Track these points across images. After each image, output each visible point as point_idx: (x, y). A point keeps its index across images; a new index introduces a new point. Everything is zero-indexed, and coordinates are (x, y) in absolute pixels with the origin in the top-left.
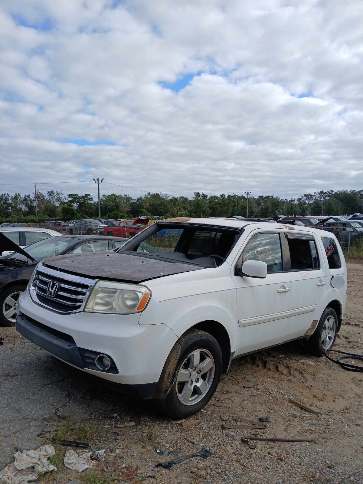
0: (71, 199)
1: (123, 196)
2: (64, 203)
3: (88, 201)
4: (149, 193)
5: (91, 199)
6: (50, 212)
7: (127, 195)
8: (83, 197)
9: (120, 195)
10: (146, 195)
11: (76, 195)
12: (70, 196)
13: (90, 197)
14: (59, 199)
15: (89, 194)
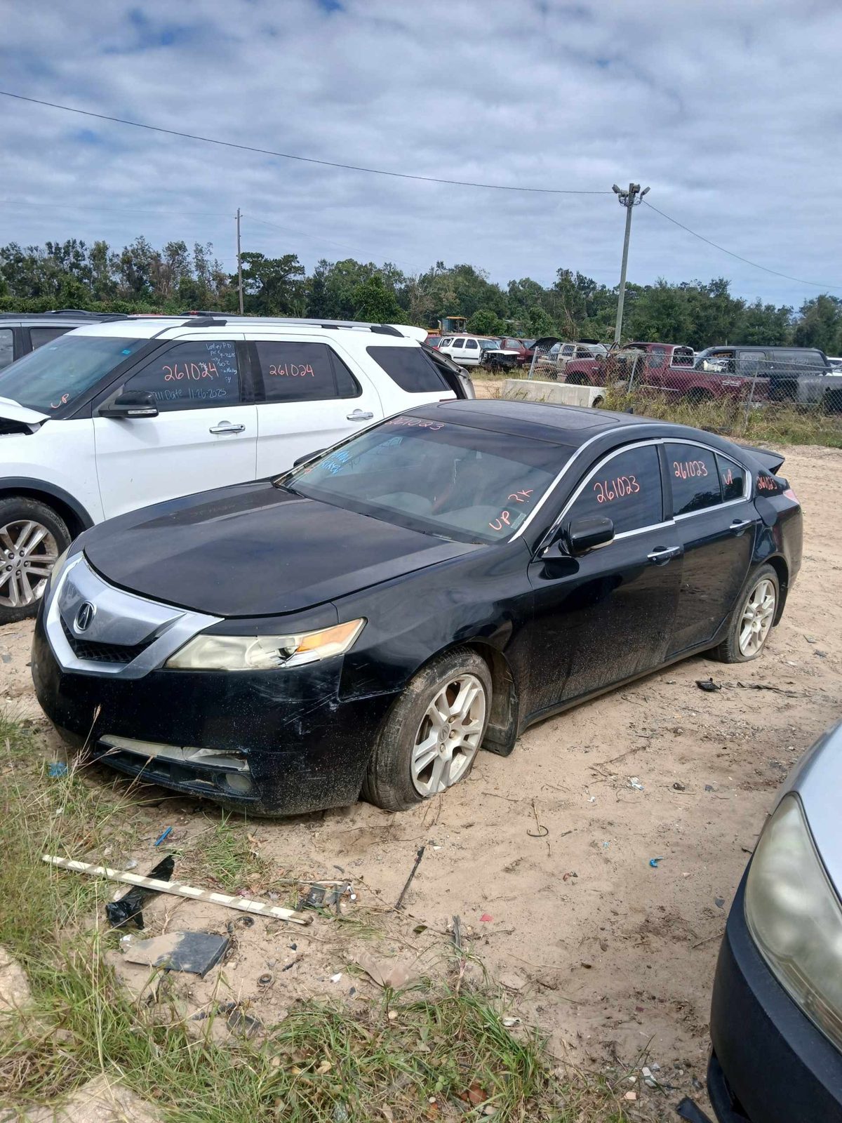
0: (246, 266)
1: (380, 265)
2: (219, 278)
3: (292, 277)
4: (442, 263)
5: (301, 270)
6: (191, 300)
7: (390, 265)
8: (278, 263)
9: (371, 264)
10: (433, 269)
11: (261, 256)
12: (243, 257)
13: (297, 265)
14: (201, 266)
15: (293, 258)
